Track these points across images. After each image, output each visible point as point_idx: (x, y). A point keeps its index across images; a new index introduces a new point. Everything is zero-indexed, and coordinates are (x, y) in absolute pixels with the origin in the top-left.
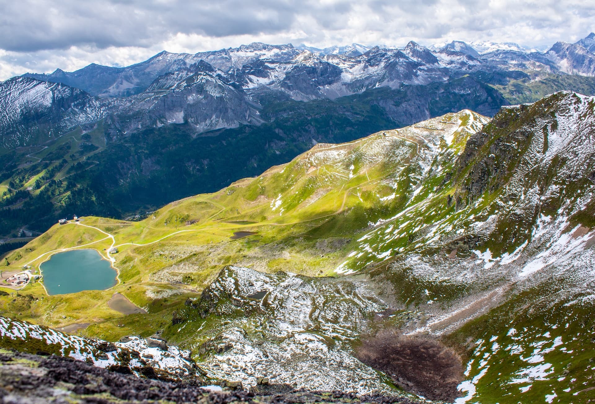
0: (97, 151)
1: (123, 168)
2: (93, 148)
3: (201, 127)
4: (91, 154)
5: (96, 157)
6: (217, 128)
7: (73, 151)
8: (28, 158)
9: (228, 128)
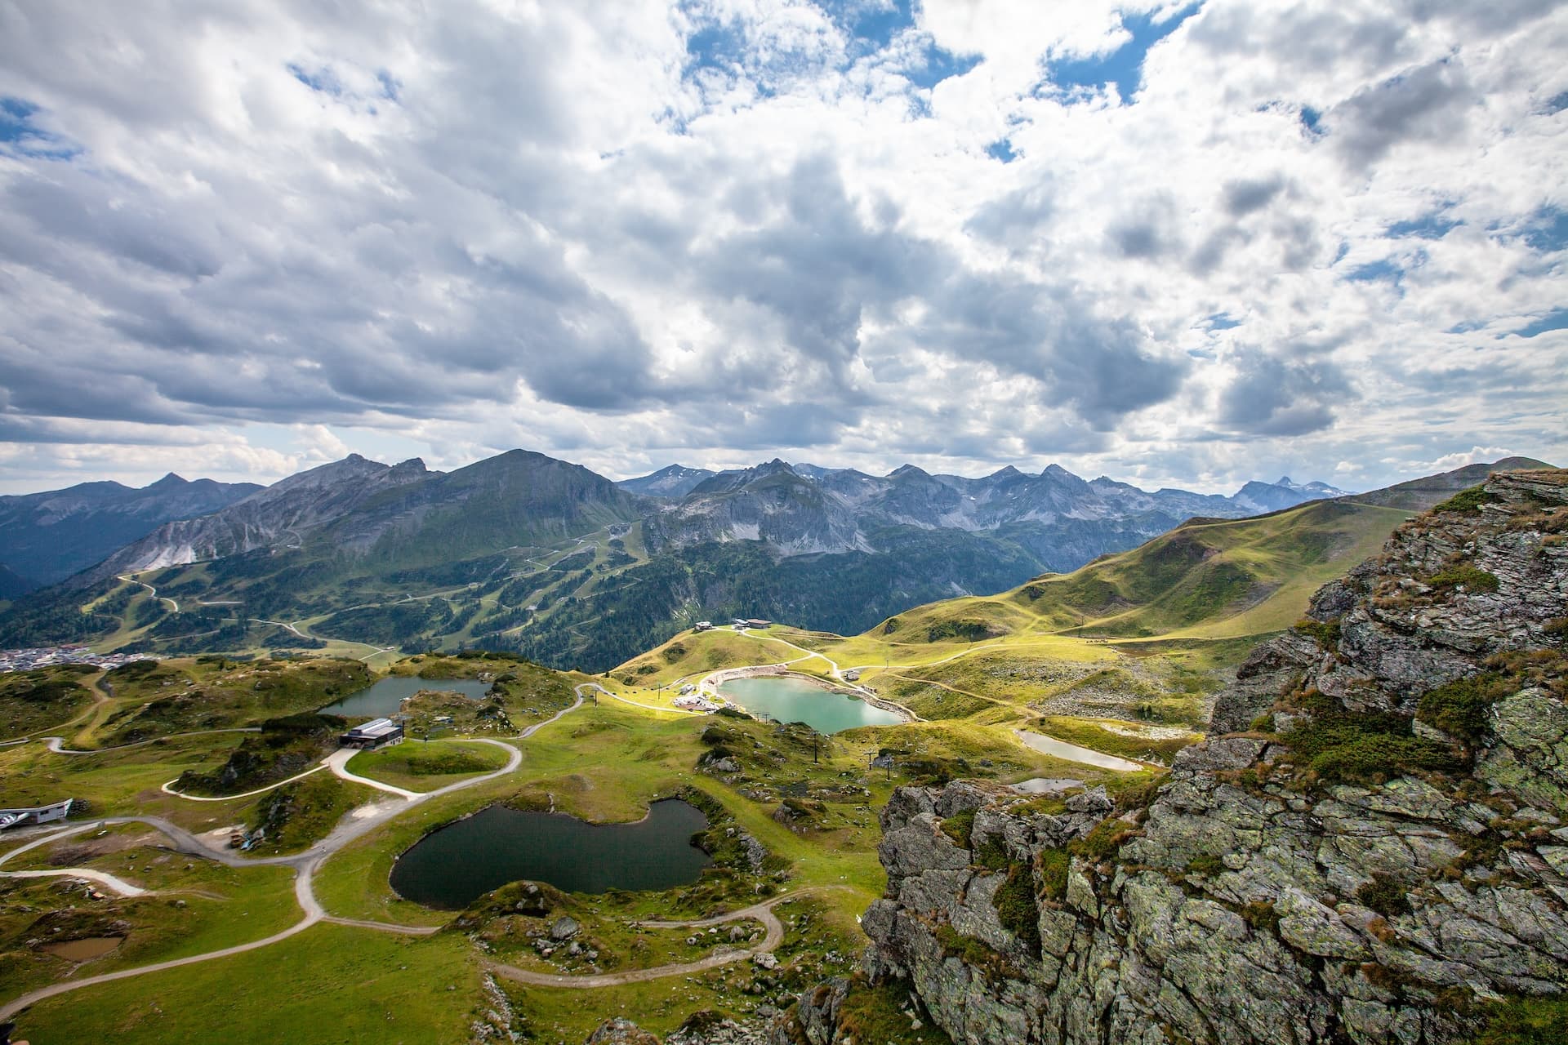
0: (638, 564)
1: (677, 594)
2: (628, 559)
3: (786, 550)
4: (630, 567)
5: (636, 571)
6: (812, 551)
7: (597, 561)
8: (527, 563)
9: (830, 552)
